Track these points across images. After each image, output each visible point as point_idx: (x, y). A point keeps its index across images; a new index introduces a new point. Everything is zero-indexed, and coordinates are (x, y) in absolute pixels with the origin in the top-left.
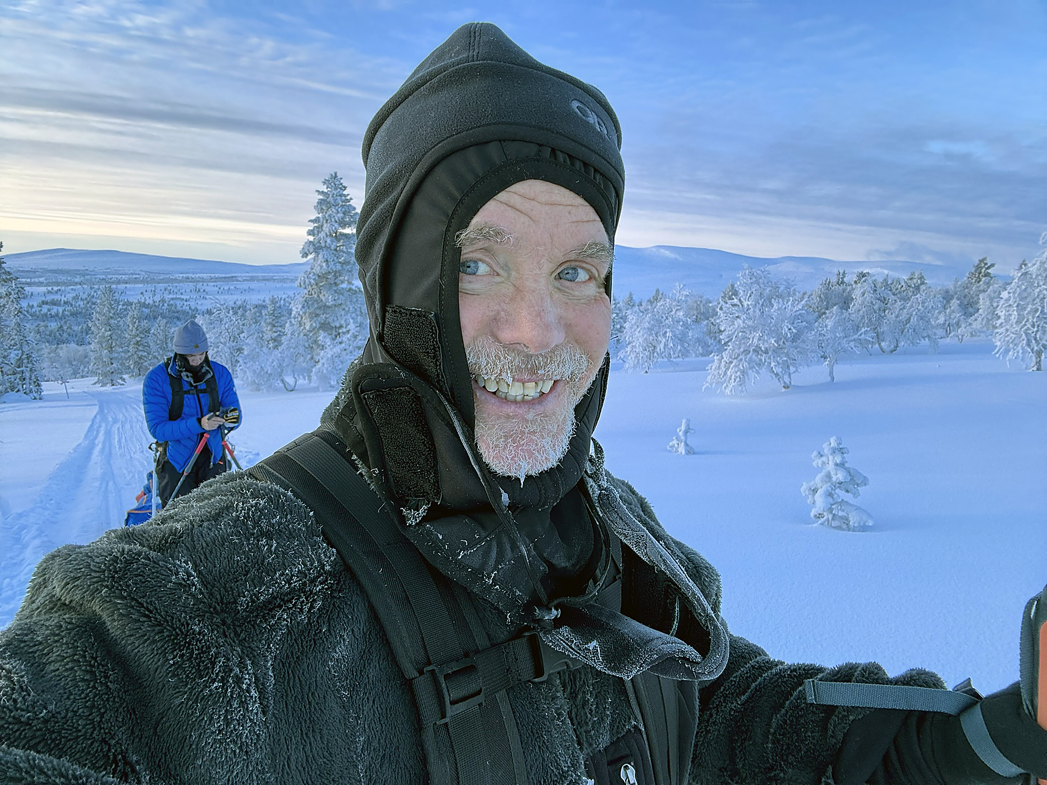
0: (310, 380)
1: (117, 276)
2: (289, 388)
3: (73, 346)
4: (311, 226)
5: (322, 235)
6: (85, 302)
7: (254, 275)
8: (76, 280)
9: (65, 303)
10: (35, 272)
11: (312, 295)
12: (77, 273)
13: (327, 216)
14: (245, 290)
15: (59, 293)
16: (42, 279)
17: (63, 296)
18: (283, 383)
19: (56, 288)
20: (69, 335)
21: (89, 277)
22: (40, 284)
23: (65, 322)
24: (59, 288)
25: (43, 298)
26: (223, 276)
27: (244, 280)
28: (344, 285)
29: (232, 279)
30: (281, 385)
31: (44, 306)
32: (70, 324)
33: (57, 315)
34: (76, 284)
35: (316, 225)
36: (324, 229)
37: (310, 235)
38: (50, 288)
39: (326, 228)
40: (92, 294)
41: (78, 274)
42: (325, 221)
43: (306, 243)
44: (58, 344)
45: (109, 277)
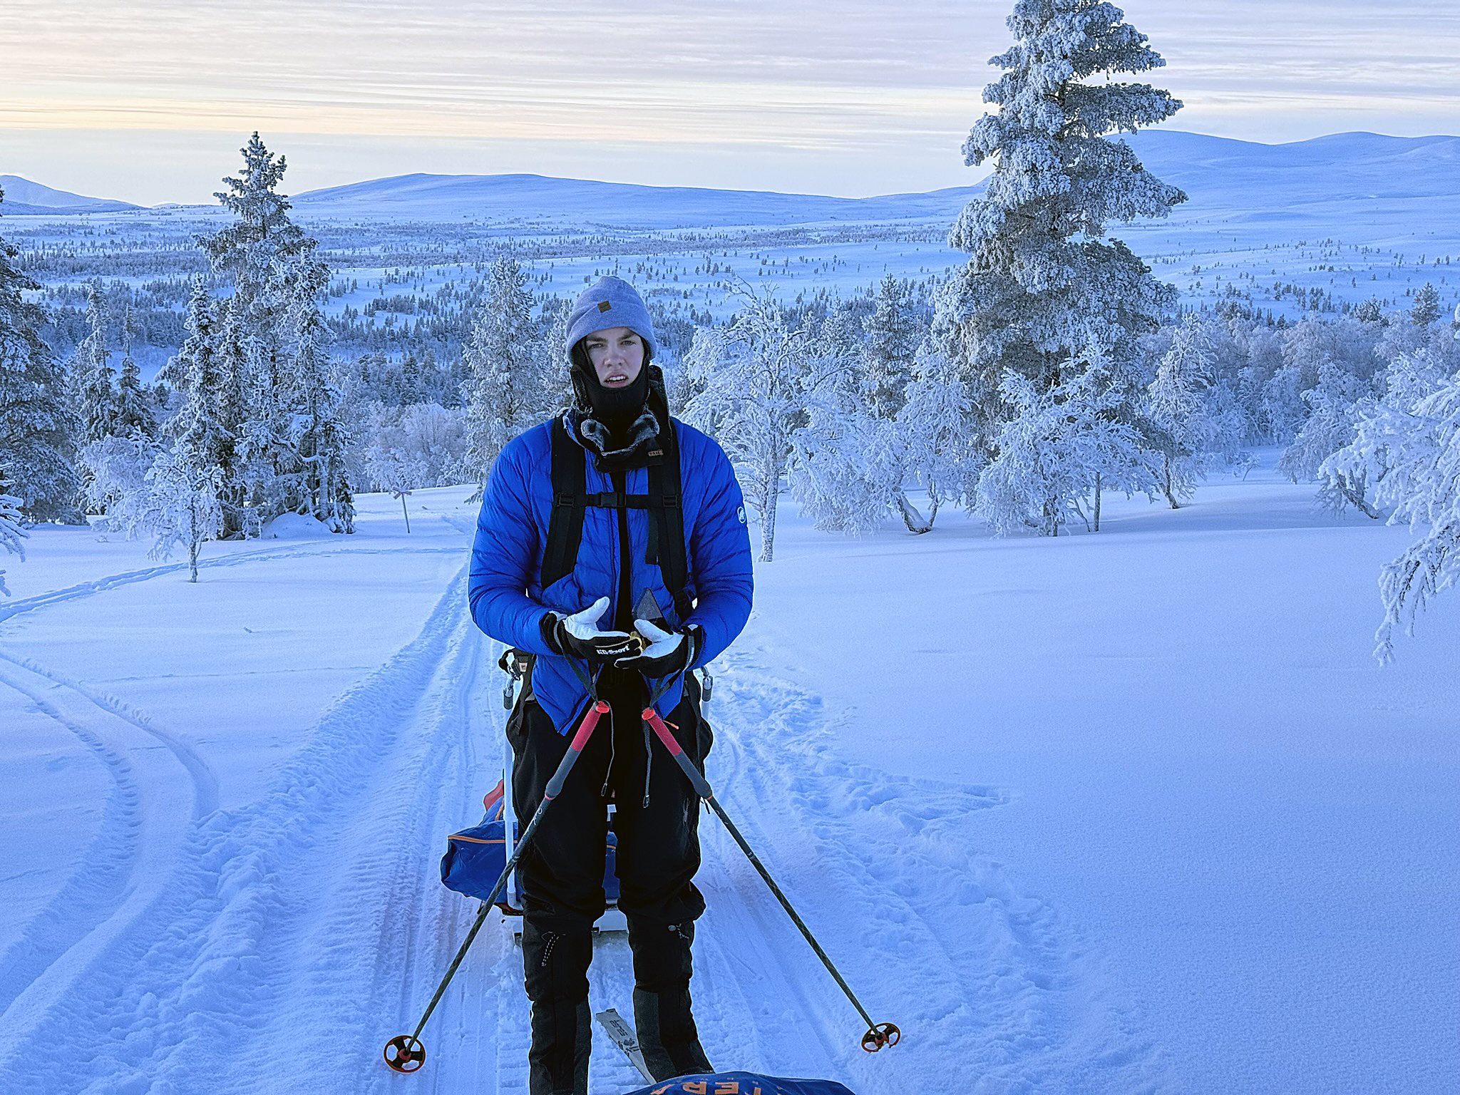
0: (971, 504)
1: (534, 239)
2: (918, 525)
3: (434, 408)
4: (997, 74)
5: (1025, 96)
6: (464, 302)
7: (848, 224)
8: (448, 250)
9: (423, 305)
10: (362, 232)
11: (987, 266)
12: (451, 233)
13: (1039, 43)
14: (825, 266)
15: (412, 282)
16: (376, 250)
17: (419, 289)
18: (902, 510)
19: (404, 271)
20: (428, 383)
21: (475, 241)
22: (373, 261)
23: (422, 350)
24: (411, 268)
25: (378, 296)
26: (774, 229)
27: (824, 240)
28: (1078, 238)
29: (797, 237)
30: (898, 515)
31: (377, 313)
32: (429, 354)
33: (405, 334)
34: (447, 258)
35: (1008, 70)
36: (1030, 79)
37: (991, 100)
38: (391, 271)
39: (1038, 78)
40: (480, 282)
41: (454, 236)
42: (1033, 58)
43: (979, 122)
44: (404, 404)
45: (518, 240)
